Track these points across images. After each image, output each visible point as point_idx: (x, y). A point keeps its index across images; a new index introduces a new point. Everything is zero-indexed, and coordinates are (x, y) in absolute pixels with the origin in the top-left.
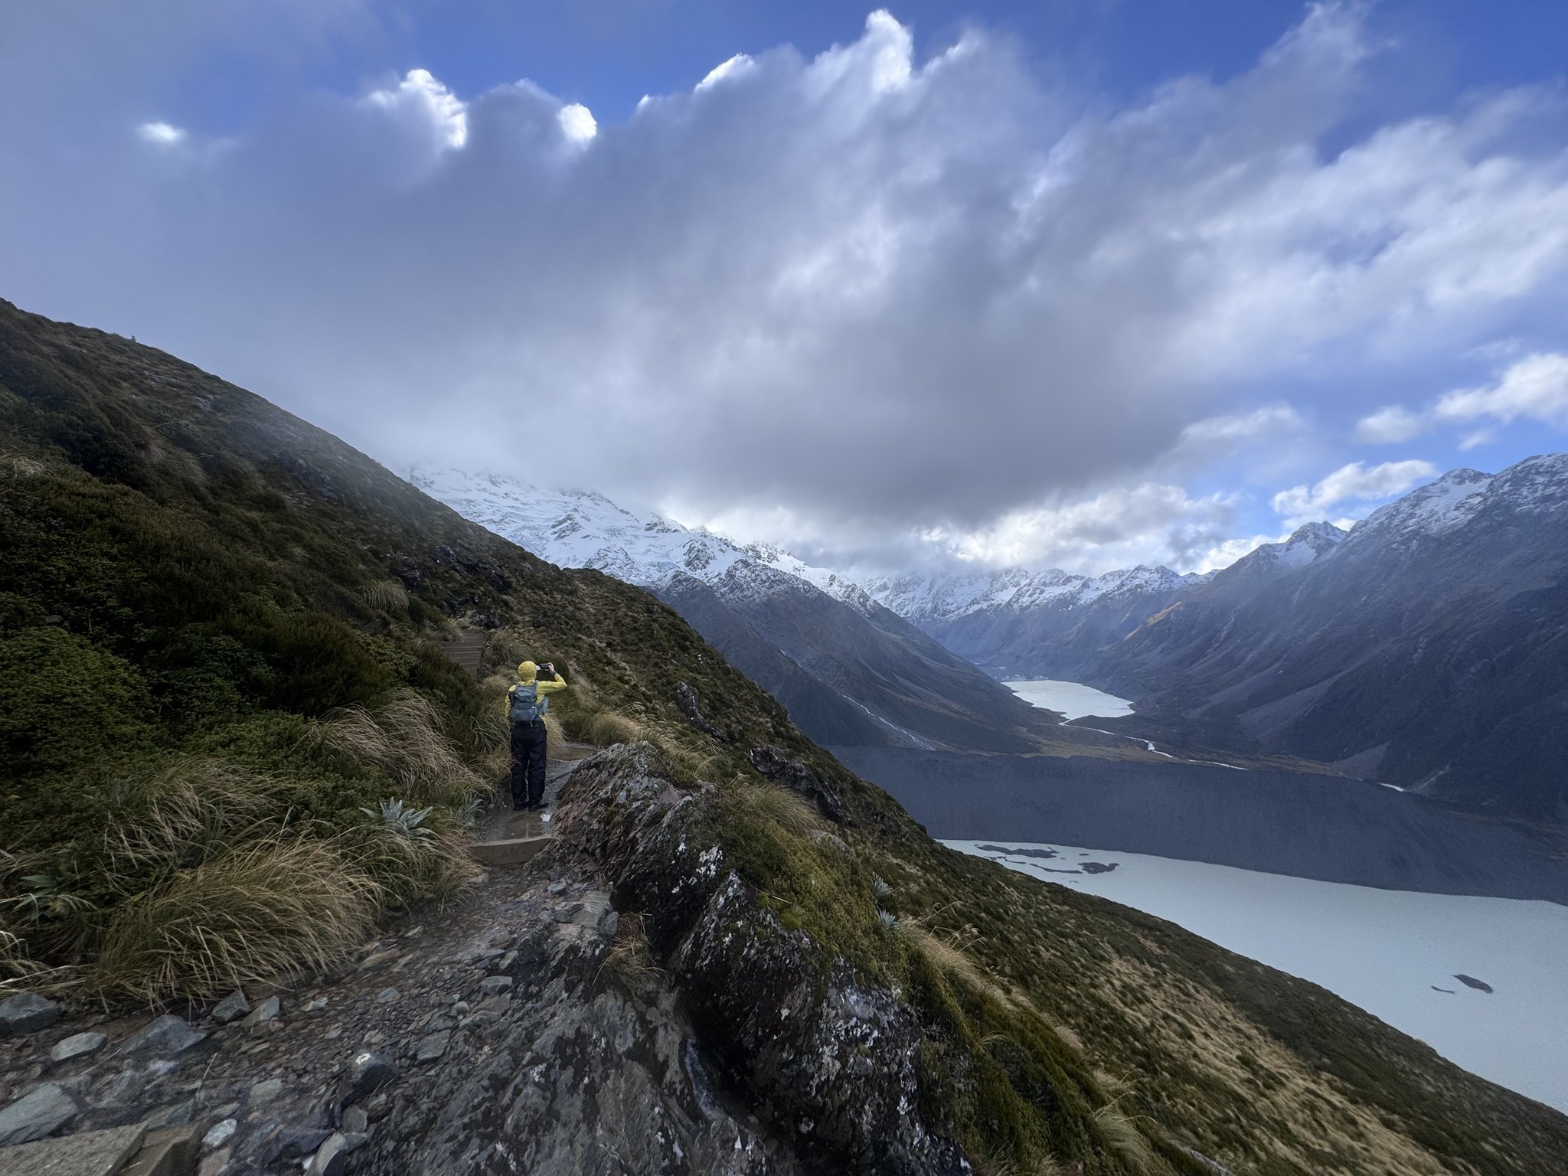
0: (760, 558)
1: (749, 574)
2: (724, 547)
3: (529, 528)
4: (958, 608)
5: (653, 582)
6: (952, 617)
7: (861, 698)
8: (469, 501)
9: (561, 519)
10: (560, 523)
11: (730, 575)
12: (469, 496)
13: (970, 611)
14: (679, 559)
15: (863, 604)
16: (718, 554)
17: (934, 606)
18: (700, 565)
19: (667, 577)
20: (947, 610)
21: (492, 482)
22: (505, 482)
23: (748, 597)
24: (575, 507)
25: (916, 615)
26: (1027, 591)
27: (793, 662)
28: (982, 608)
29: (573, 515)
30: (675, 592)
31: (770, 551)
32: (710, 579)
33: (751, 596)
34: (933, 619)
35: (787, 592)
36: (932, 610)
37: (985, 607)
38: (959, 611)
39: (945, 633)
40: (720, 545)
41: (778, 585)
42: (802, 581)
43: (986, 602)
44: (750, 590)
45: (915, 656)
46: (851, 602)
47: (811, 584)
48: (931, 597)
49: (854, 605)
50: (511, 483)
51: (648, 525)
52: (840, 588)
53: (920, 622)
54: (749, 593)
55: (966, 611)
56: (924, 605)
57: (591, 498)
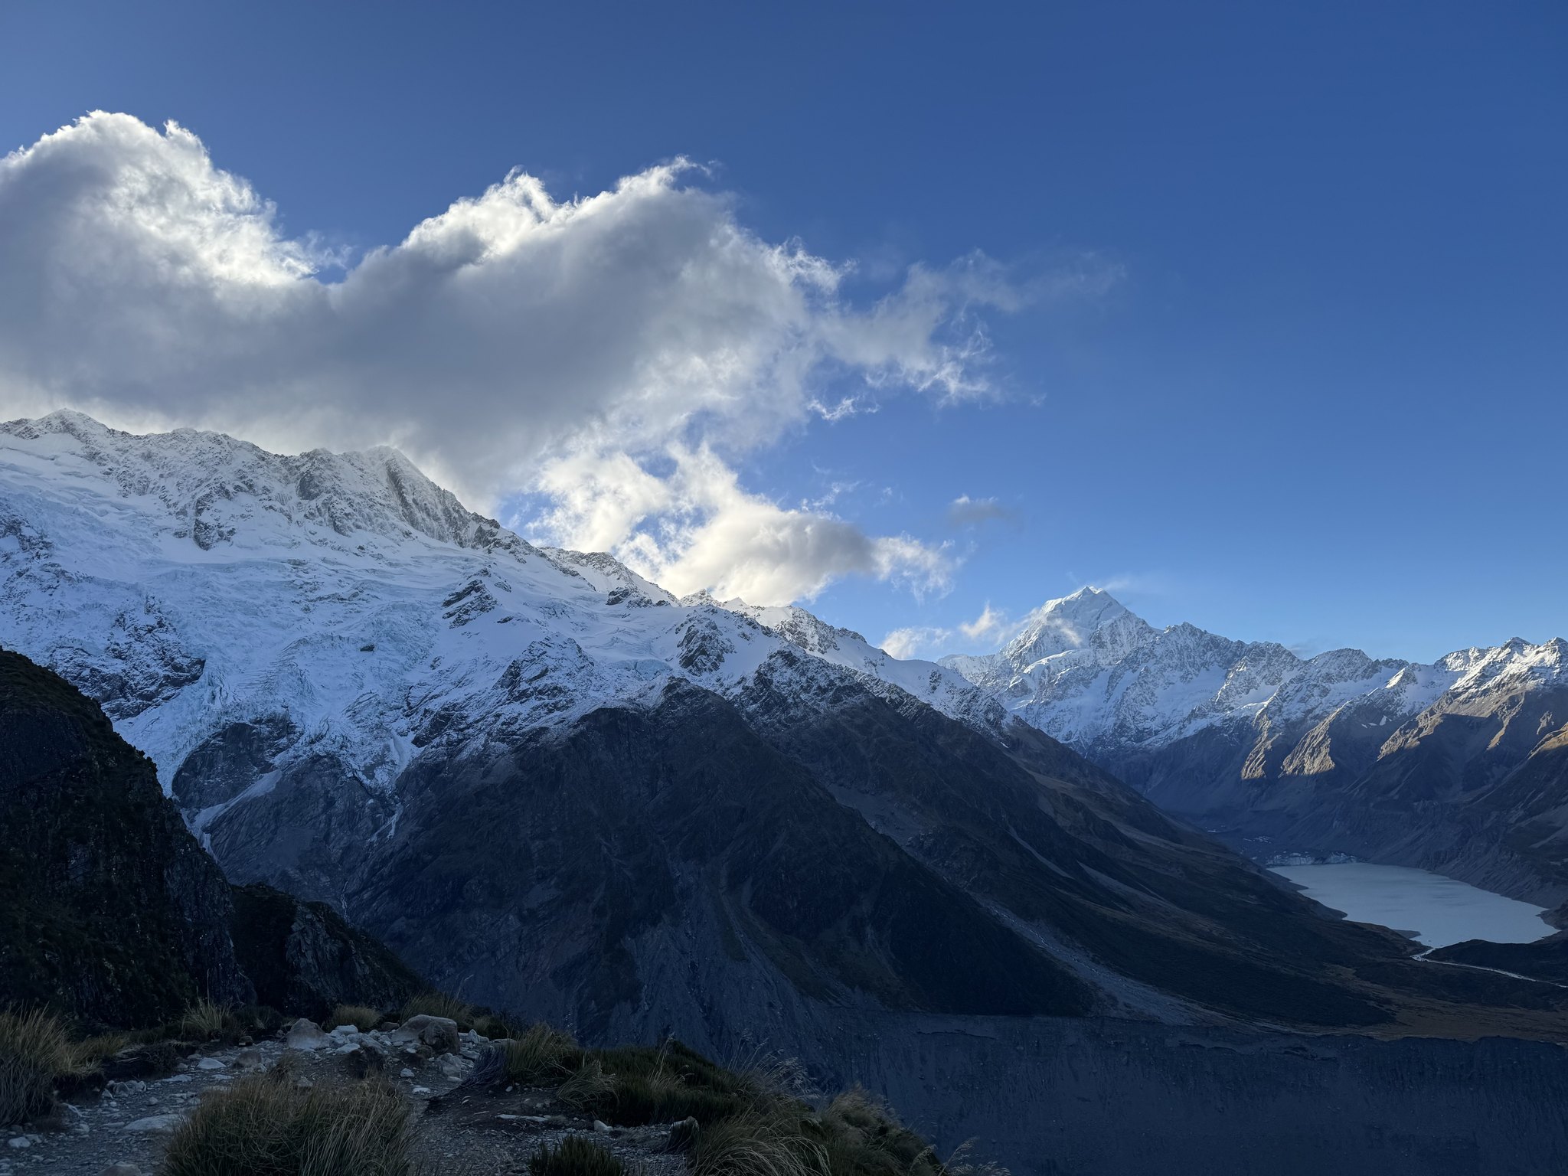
0: (805, 644)
1: (796, 677)
2: (748, 630)
3: (405, 607)
4: (1167, 726)
5: (631, 701)
6: (1156, 743)
8: (297, 564)
9: (460, 589)
10: (459, 596)
11: (762, 679)
12: (296, 555)
13: (1190, 731)
14: (670, 654)
15: (995, 724)
16: (739, 643)
17: (1119, 722)
18: (709, 664)
19: (655, 689)
20: (1144, 729)
21: (337, 529)
22: (358, 527)
23: (799, 720)
24: (483, 568)
25: (1086, 740)
26: (1297, 691)
27: (895, 847)
28: (1212, 726)
29: (481, 582)
30: (673, 718)
31: (822, 632)
32: (728, 689)
33: (804, 717)
34: (1120, 747)
35: (866, 709)
36: (1116, 730)
37: (1218, 724)
38: (1168, 731)
39: (1148, 774)
40: (740, 624)
41: (849, 696)
42: (887, 685)
43: (1218, 714)
44: (802, 707)
45: (1107, 824)
46: (973, 721)
47: (902, 690)
48: (1113, 705)
49: (979, 727)
50: (370, 528)
51: (613, 593)
52: (950, 695)
53: (1095, 752)
54: (800, 714)
55: (1182, 731)
56: (1099, 722)
57: (511, 549)
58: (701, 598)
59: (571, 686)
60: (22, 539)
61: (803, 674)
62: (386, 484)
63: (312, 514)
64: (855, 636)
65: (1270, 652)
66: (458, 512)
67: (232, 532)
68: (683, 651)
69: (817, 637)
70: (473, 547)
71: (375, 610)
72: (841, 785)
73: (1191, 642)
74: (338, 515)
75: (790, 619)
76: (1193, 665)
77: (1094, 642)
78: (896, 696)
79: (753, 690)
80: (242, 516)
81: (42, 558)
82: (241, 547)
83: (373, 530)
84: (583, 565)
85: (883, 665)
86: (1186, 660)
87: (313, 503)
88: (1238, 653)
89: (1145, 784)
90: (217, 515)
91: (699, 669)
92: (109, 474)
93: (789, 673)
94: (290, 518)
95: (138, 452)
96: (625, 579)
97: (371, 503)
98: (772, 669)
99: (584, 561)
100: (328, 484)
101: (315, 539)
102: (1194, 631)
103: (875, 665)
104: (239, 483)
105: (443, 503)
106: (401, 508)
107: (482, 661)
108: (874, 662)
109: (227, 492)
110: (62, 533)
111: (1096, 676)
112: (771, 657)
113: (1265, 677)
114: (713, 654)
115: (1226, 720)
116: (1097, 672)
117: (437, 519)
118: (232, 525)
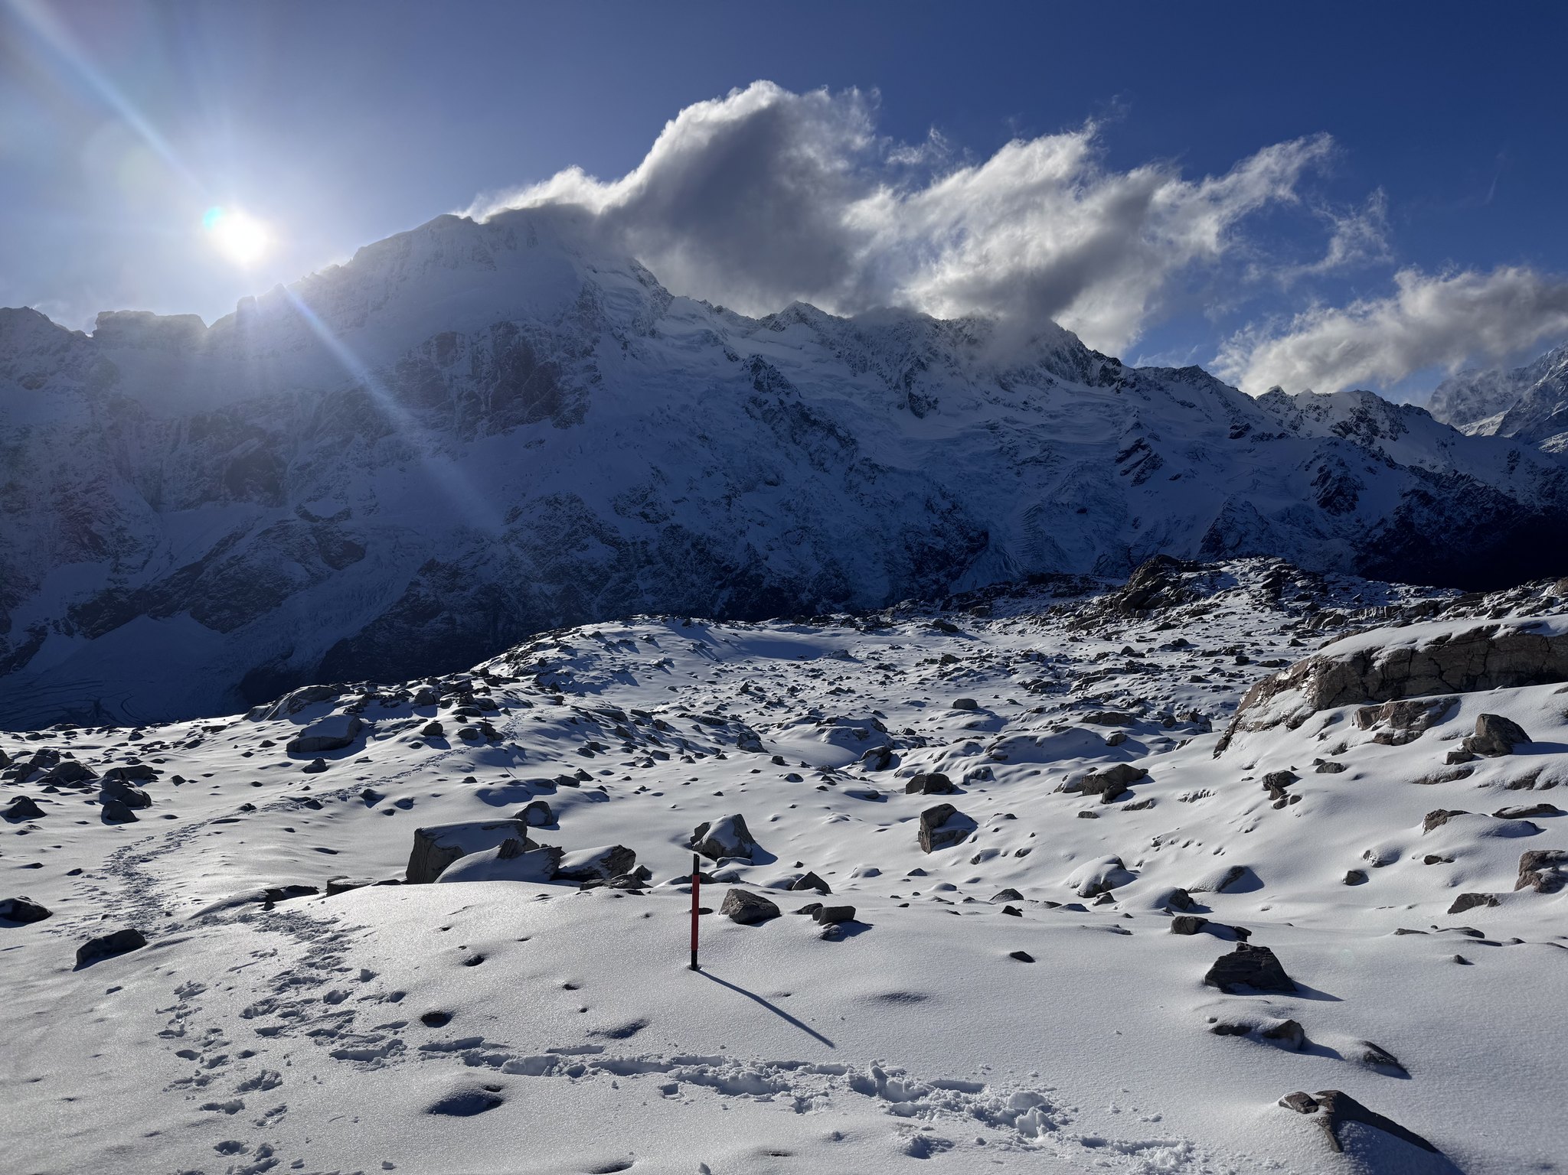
1: (1434, 516)
2: (1372, 462)
3: (1090, 467)
8: (992, 428)
9: (1126, 446)
10: (1128, 453)
11: (1404, 522)
14: (1307, 494)
16: (1368, 480)
18: (1346, 504)
21: (1004, 386)
22: (1017, 382)
29: (1144, 439)
50: (1025, 381)
51: (1232, 426)
57: (1136, 388)
61: (1440, 513)
63: (982, 375)
66: (1082, 352)
67: (936, 401)
68: (1320, 491)
70: (1100, 385)
71: (1069, 472)
74: (1001, 373)
79: (1398, 533)
80: (939, 385)
82: (949, 415)
83: (1027, 383)
85: (1454, 445)
90: (922, 387)
91: (1337, 509)
92: (839, 357)
93: (1426, 513)
94: (967, 380)
95: (852, 334)
98: (1411, 511)
99: (1177, 377)
105: (1067, 344)
109: (923, 364)
112: (1406, 496)
114: (1346, 493)
117: (1067, 361)
118: (934, 394)
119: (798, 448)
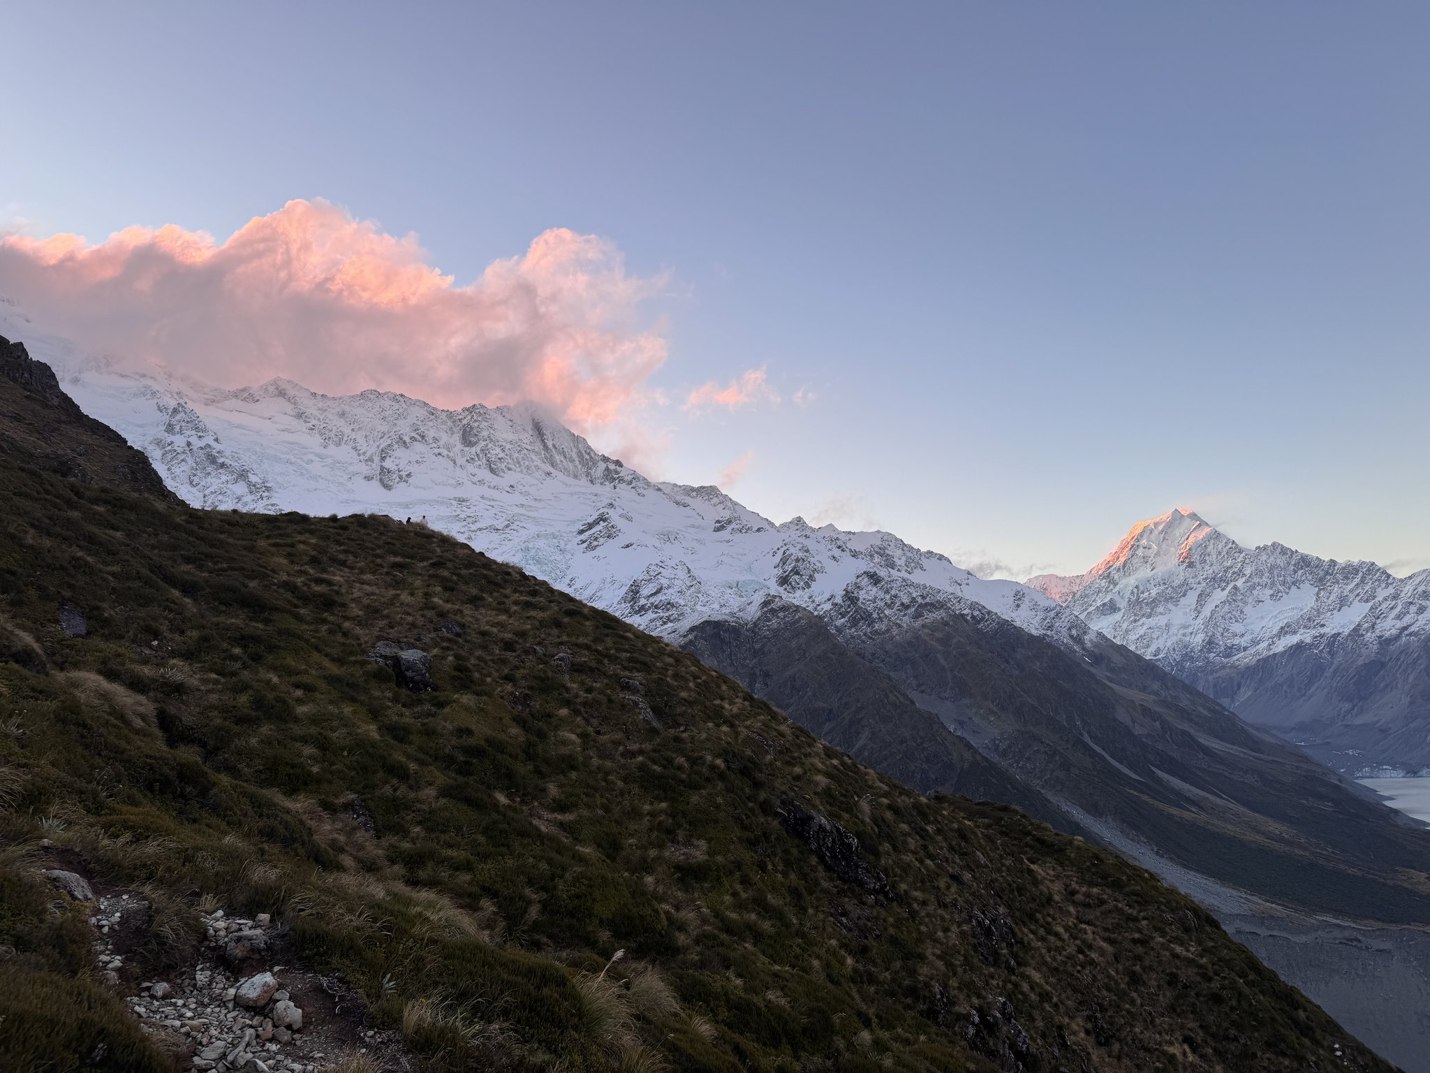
0: (892, 566)
1: (881, 594)
2: (837, 552)
3: (546, 536)
4: (1255, 642)
5: (732, 614)
6: (1244, 659)
7: (1095, 810)
8: (461, 501)
9: (591, 520)
10: (590, 526)
11: (850, 597)
12: (460, 493)
13: (1281, 646)
14: (768, 574)
15: (1078, 640)
16: (829, 565)
17: (1207, 639)
18: (802, 583)
19: (753, 604)
20: (1233, 645)
21: (492, 471)
22: (509, 469)
23: (883, 633)
24: (609, 501)
25: (1174, 655)
26: (1392, 608)
27: (969, 746)
28: (1302, 642)
29: (608, 513)
30: (768, 630)
31: (909, 554)
32: (819, 605)
33: (888, 631)
34: (1208, 662)
35: (946, 624)
36: (1204, 647)
37: (1308, 640)
38: (1257, 647)
39: (1236, 689)
40: (830, 547)
41: (930, 612)
42: (969, 602)
43: (1309, 631)
44: (886, 622)
45: (1184, 733)
46: (1056, 637)
47: (984, 607)
48: (1202, 622)
49: (1063, 642)
50: (519, 469)
51: (718, 522)
52: (1033, 613)
53: (1184, 667)
54: (884, 628)
55: (1271, 647)
56: (1188, 638)
57: (633, 485)
58: (797, 525)
59: (682, 602)
60: (250, 484)
61: (887, 592)
62: (531, 433)
63: (472, 459)
64: (941, 557)
65: (1364, 570)
66: (589, 454)
67: (409, 475)
68: (779, 571)
69: (904, 558)
70: (602, 484)
71: (524, 538)
72: (923, 692)
73: (1281, 561)
74: (493, 459)
75: (879, 543)
76: (1284, 583)
77: (1183, 562)
78: (978, 613)
79: (842, 606)
80: (417, 462)
81: (265, 499)
82: (417, 487)
83: (522, 471)
84: (693, 497)
85: (968, 584)
86: (1276, 579)
87: (473, 450)
88: (1330, 571)
89: (1233, 698)
90: (397, 461)
91: (793, 588)
92: (313, 429)
93: (874, 591)
94: (455, 463)
95: (334, 411)
96: (729, 509)
97: (519, 449)
98: (859, 587)
99: (694, 494)
100: (485, 433)
101: (475, 479)
102: (1284, 551)
103: (960, 585)
104: (414, 434)
105: (577, 447)
106: (543, 452)
107: (609, 580)
108: (959, 582)
109: (405, 442)
110: (280, 479)
111: (1184, 595)
112: (858, 577)
113: (1358, 595)
114: (806, 574)
115: (1317, 637)
116: (1186, 592)
117: (572, 461)
118: (409, 469)
119: (194, 490)
